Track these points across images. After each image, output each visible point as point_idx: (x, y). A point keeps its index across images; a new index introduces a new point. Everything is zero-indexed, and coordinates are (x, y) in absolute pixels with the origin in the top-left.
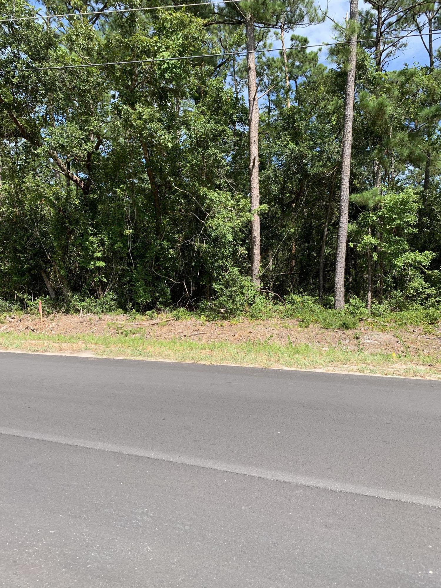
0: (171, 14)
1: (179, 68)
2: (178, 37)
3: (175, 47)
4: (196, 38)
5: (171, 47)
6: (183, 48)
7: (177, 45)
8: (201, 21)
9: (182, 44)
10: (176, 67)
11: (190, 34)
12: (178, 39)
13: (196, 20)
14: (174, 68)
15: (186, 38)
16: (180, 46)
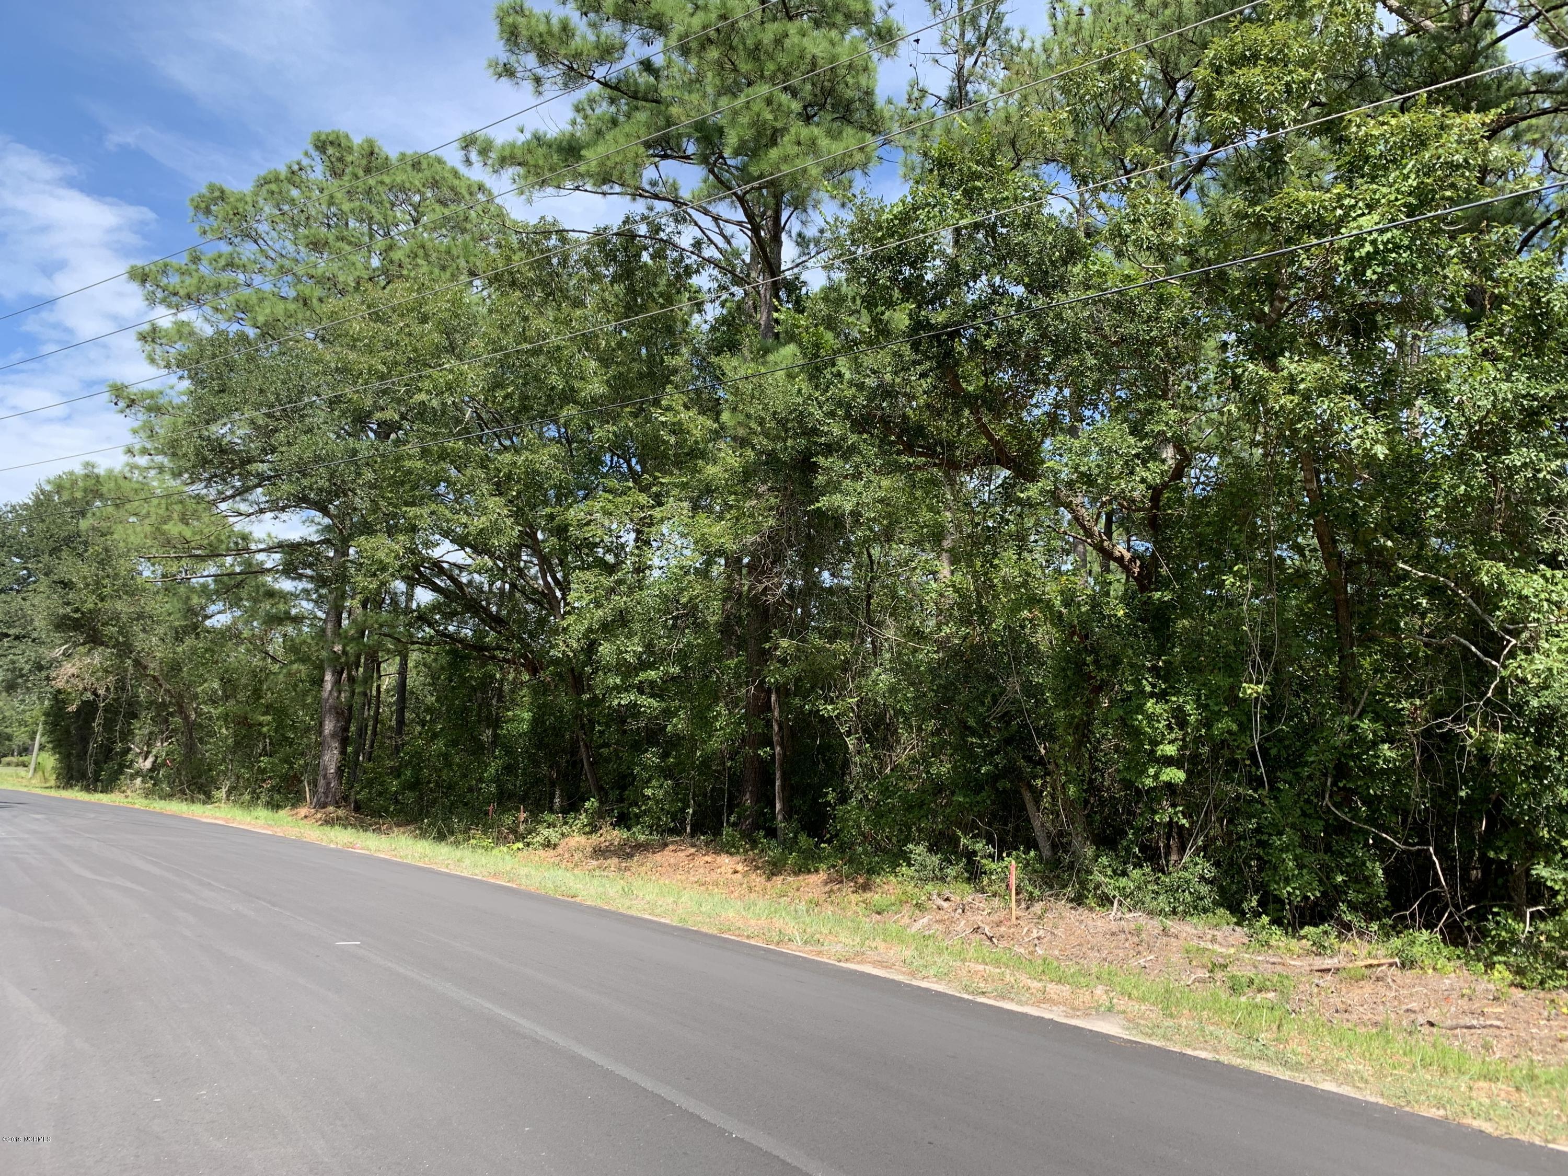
0: (1383, 124)
1: (1408, 248)
2: (1405, 172)
3: (1397, 199)
4: (1458, 166)
5: (1383, 201)
6: (1418, 197)
7: (1402, 193)
8: (1473, 119)
9: (1418, 187)
10: (1397, 247)
11: (1439, 158)
12: (1406, 178)
13: (1458, 121)
14: (1391, 251)
15: (1429, 170)
16: (1410, 195)
